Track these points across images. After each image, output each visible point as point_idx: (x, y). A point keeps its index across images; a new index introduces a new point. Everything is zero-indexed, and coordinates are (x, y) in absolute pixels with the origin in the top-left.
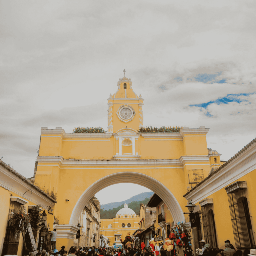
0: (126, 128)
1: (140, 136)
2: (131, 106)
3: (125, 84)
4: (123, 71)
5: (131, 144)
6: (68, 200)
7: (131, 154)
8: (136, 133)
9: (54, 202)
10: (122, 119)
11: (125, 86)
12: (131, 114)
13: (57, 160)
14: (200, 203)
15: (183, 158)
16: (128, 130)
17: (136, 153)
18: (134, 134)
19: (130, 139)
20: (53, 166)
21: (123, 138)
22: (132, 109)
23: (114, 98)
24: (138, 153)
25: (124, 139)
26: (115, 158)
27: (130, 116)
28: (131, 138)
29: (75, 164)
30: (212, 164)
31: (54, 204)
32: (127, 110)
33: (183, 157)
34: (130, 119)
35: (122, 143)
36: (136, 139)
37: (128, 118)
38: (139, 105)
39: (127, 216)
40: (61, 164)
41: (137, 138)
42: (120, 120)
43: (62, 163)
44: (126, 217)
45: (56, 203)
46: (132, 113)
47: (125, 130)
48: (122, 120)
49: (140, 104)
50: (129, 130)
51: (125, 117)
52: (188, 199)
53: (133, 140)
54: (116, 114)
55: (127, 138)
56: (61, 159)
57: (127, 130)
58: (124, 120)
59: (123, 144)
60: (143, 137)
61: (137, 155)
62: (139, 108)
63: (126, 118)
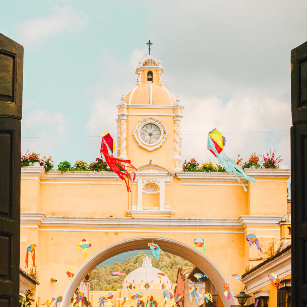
0: (150, 163)
1: (174, 176)
2: (160, 119)
3: (150, 73)
4: (147, 44)
5: (159, 191)
6: (57, 280)
7: (157, 208)
8: (167, 173)
9: (35, 283)
10: (144, 144)
11: (150, 77)
12: (160, 134)
13: (36, 219)
14: (254, 294)
15: (242, 220)
16: (154, 167)
17: (166, 206)
18: (163, 175)
19: (157, 183)
20: (30, 228)
21: (144, 181)
22: (163, 126)
23: (130, 103)
24: (169, 206)
25: (146, 182)
26: (131, 214)
27: (158, 138)
28: (159, 181)
29: (64, 224)
30: (283, 237)
31: (35, 286)
32: (153, 127)
33: (243, 218)
34: (157, 145)
35: (143, 189)
36: (166, 182)
37: (155, 142)
38: (175, 119)
39: (149, 284)
40: (41, 223)
41: (169, 180)
42: (140, 147)
43: (43, 222)
44: (147, 286)
45: (38, 284)
46: (162, 133)
47: (149, 167)
48: (143, 146)
49: (177, 116)
50: (156, 168)
51: (148, 141)
52: (245, 284)
53: (162, 185)
54: (133, 135)
55: (151, 181)
56: (41, 216)
57: (151, 167)
58: (147, 146)
59: (144, 191)
60: (179, 179)
61: (167, 210)
62: (174, 123)
63: (150, 143)
